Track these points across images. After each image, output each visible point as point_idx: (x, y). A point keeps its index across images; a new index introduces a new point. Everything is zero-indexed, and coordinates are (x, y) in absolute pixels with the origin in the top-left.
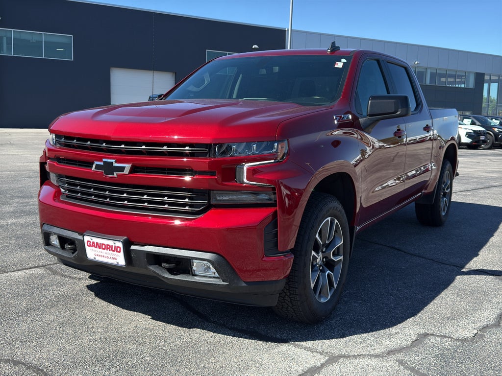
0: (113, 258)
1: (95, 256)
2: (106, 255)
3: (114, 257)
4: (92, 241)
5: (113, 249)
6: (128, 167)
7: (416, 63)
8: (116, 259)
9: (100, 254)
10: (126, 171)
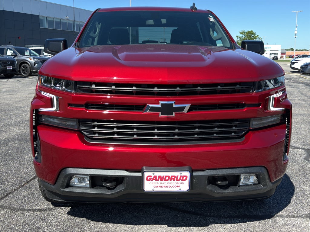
0: (175, 187)
1: (153, 188)
2: (169, 185)
3: (177, 185)
4: (153, 176)
5: (178, 179)
6: (187, 106)
7: (67, 17)
8: (178, 186)
9: (161, 185)
10: (186, 111)
